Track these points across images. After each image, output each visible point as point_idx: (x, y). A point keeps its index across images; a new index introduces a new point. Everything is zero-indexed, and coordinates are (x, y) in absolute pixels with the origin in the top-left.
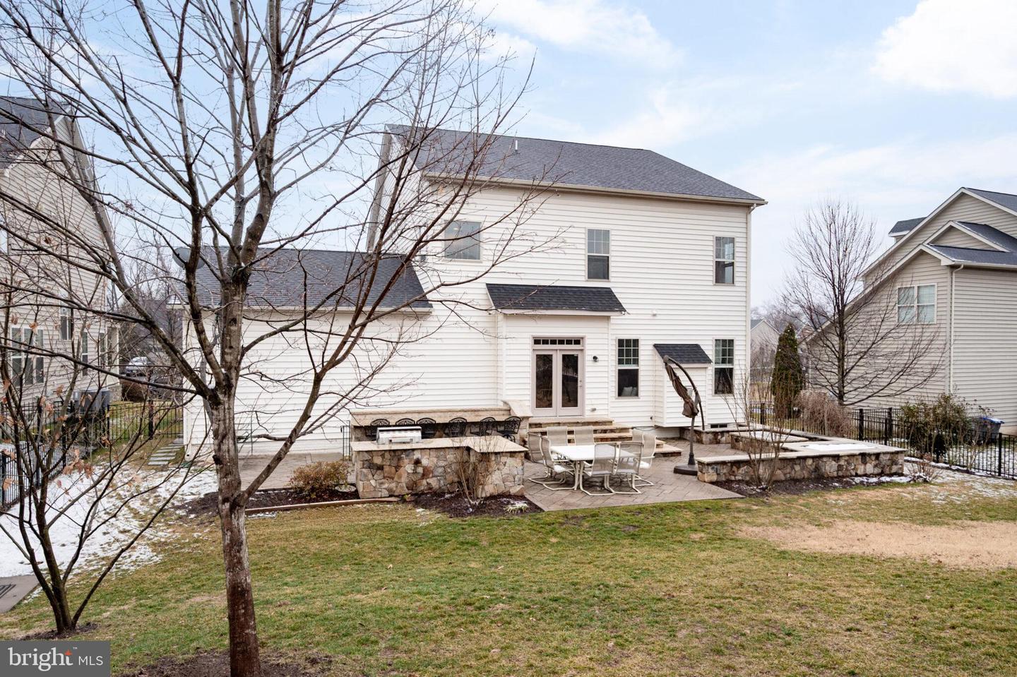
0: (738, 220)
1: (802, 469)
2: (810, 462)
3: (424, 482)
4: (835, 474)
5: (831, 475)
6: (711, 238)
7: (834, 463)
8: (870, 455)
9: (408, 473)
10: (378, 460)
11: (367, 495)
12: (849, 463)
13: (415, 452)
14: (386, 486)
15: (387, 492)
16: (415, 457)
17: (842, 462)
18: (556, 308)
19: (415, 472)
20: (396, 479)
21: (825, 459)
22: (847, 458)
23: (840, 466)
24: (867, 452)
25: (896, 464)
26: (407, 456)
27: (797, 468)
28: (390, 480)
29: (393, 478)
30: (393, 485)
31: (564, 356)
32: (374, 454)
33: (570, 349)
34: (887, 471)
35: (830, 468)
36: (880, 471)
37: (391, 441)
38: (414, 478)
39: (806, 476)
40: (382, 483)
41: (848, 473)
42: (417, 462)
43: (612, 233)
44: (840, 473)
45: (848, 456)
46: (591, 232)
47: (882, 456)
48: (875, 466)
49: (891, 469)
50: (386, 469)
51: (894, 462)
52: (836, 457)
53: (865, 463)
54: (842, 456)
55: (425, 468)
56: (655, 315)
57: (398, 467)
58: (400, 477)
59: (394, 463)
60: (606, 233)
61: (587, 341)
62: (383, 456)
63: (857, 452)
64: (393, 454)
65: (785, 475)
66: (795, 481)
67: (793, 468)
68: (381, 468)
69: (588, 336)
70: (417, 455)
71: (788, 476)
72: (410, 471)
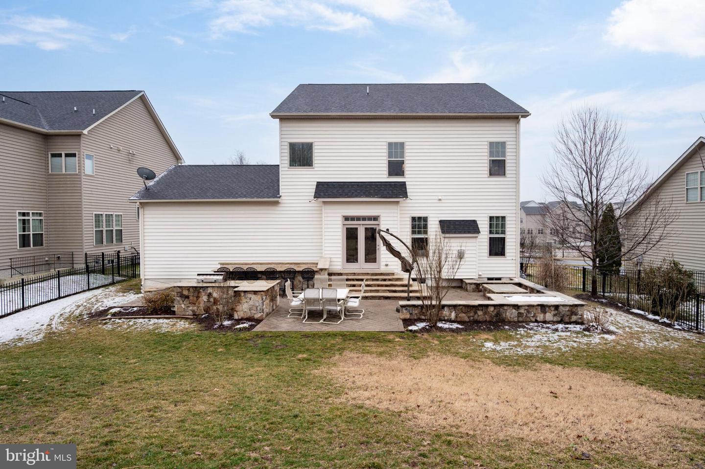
0: (509, 128)
1: (485, 313)
2: (492, 309)
3: (215, 307)
4: (516, 319)
5: (512, 320)
6: (486, 143)
7: (514, 311)
8: (549, 306)
9: (205, 301)
10: (186, 293)
11: (180, 313)
12: (528, 312)
13: (209, 289)
14: (191, 308)
15: (191, 312)
16: (209, 291)
17: (522, 311)
18: (356, 196)
19: (209, 301)
20: (197, 304)
21: (505, 308)
22: (527, 308)
23: (519, 313)
24: (545, 304)
25: (576, 315)
26: (204, 290)
27: (480, 313)
28: (193, 305)
29: (195, 304)
30: (195, 308)
31: (366, 228)
32: (183, 288)
33: (370, 224)
34: (567, 319)
35: (511, 314)
36: (559, 319)
37: (203, 281)
38: (208, 305)
39: (488, 319)
40: (188, 307)
41: (528, 319)
42: (210, 295)
43: (407, 144)
44: (521, 319)
45: (529, 306)
46: (390, 144)
47: (561, 308)
48: (555, 315)
49: (570, 318)
50: (191, 298)
51: (573, 313)
52: (516, 307)
53: (544, 312)
54: (521, 306)
55: (215, 299)
56: (440, 200)
57: (198, 297)
58: (199, 304)
59: (196, 294)
60: (402, 145)
61: (382, 219)
62: (189, 290)
63: (536, 304)
64: (194, 289)
65: (469, 317)
66: (477, 322)
67: (476, 313)
68: (187, 297)
69: (382, 215)
70: (210, 290)
71: (472, 318)
72: (205, 300)
